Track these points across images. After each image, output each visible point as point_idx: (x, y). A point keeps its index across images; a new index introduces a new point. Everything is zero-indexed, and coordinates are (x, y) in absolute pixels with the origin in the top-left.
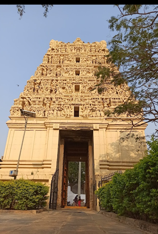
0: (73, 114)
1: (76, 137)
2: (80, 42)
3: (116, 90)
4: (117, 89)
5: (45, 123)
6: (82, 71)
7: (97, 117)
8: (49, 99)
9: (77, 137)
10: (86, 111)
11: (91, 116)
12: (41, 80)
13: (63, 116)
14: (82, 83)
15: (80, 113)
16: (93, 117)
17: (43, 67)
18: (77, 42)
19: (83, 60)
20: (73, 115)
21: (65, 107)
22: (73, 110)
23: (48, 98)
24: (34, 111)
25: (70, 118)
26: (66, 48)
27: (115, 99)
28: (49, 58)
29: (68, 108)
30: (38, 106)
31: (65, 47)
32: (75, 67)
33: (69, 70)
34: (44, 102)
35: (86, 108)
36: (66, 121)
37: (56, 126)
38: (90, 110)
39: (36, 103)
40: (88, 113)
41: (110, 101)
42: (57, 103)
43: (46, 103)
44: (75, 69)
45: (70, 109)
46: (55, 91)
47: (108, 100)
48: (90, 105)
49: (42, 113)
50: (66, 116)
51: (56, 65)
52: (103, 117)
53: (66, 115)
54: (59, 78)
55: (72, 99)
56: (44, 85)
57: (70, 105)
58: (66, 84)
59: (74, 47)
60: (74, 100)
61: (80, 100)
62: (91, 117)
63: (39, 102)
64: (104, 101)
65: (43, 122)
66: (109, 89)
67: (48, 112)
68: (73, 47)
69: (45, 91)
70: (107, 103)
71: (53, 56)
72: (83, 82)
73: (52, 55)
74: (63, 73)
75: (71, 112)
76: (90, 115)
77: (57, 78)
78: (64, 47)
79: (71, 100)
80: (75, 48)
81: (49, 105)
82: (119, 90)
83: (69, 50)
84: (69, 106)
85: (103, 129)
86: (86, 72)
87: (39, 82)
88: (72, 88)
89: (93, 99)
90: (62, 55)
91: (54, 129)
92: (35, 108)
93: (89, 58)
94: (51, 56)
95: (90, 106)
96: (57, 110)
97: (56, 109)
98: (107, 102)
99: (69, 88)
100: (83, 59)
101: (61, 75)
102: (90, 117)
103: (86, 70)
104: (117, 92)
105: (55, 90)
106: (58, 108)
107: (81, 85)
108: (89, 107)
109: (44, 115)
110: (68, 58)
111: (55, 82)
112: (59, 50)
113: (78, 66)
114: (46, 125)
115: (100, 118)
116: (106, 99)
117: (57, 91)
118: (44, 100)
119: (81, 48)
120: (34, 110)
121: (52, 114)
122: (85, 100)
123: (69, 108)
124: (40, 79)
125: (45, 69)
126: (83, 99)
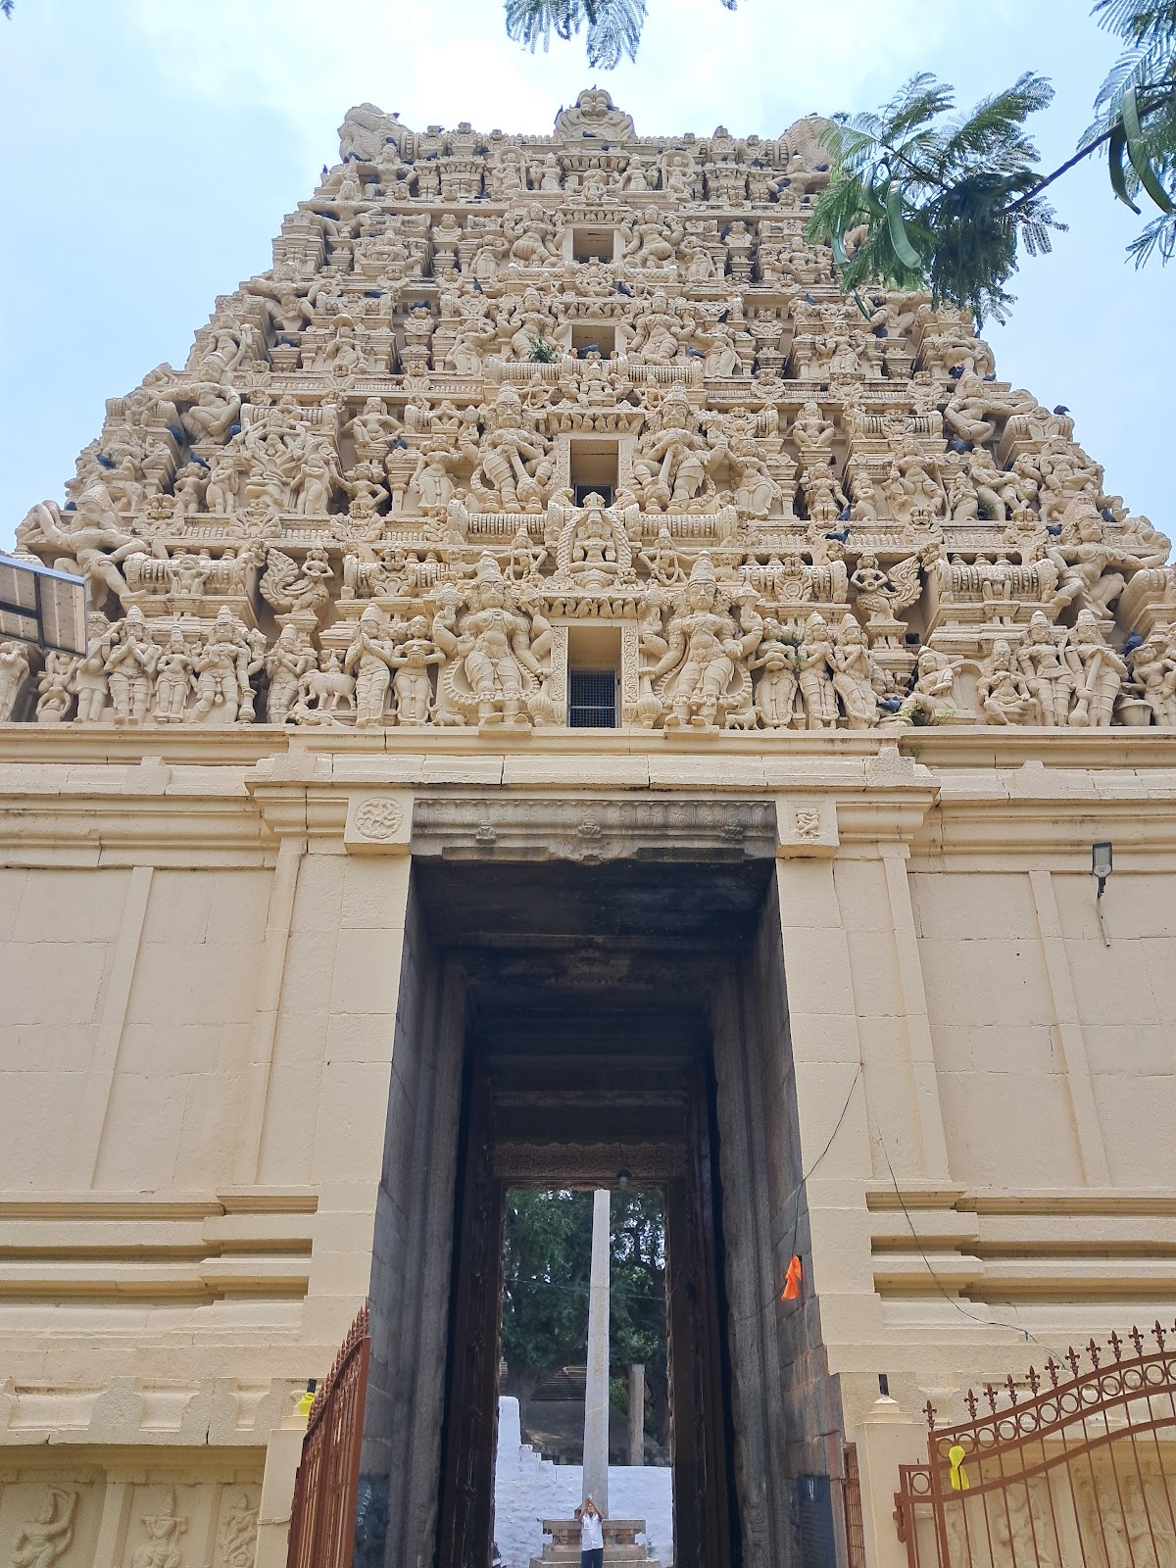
0: (557, 696)
1: (591, 944)
2: (606, 119)
3: (977, 482)
4: (984, 478)
5: (257, 794)
6: (634, 327)
7: (801, 733)
8: (316, 563)
9: (599, 939)
10: (689, 669)
11: (749, 715)
12: (245, 399)
13: (454, 724)
14: (637, 425)
15: (634, 693)
16: (769, 732)
17: (270, 305)
18: (582, 119)
19: (644, 251)
20: (562, 705)
21: (477, 631)
22: (558, 667)
23: (298, 556)
24: (150, 669)
25: (527, 736)
26: (485, 169)
27: (970, 560)
28: (331, 239)
29: (503, 637)
30: (194, 625)
31: (479, 160)
32: (570, 297)
33: (516, 318)
34: (257, 587)
35: (693, 641)
36: (483, 769)
37: (378, 814)
38: (734, 659)
39: (174, 594)
40: (710, 687)
41: (923, 576)
42: (392, 593)
43: (285, 601)
44: (573, 311)
45: (529, 657)
46: (374, 494)
47: (904, 574)
48: (734, 610)
49: (232, 694)
50: (489, 722)
51: (397, 284)
52: (866, 732)
53: (486, 713)
54: (414, 387)
55: (551, 558)
56: (264, 439)
57: (528, 616)
58: (481, 429)
59: (560, 162)
60: (563, 563)
61: (624, 566)
62: (746, 733)
63: (209, 584)
64: (861, 579)
65: (231, 780)
66: (903, 473)
67: (293, 684)
68: (550, 157)
69: (270, 488)
70: (895, 603)
71: (365, 218)
72: (650, 415)
73: (357, 212)
74: (458, 348)
75: (540, 679)
76: (734, 709)
77: (399, 383)
78: (470, 158)
79: (535, 565)
80: (567, 162)
81: (310, 617)
82: (997, 489)
83: (507, 182)
84: (522, 622)
85: (883, 850)
86: (674, 335)
87: (223, 419)
88: (543, 466)
89: (752, 560)
90: (449, 219)
91: (356, 853)
92: (161, 638)
93: (693, 238)
94: (353, 222)
95: (727, 621)
96: (397, 660)
97: (387, 652)
98: (892, 589)
99: (517, 461)
100: (635, 242)
101: (439, 367)
102: (738, 733)
103: (677, 320)
104: (980, 499)
105: (379, 488)
106: (400, 639)
107: (627, 444)
108: (718, 634)
109: (248, 708)
110: (503, 234)
111: (384, 425)
112: (422, 183)
113: (598, 289)
114: (272, 814)
115: (843, 733)
116: (886, 562)
117: (397, 496)
118: (261, 572)
119: (622, 164)
120: (144, 658)
121: (343, 700)
122: (678, 570)
123: (522, 639)
124: (234, 392)
125: (285, 323)
126: (652, 559)
